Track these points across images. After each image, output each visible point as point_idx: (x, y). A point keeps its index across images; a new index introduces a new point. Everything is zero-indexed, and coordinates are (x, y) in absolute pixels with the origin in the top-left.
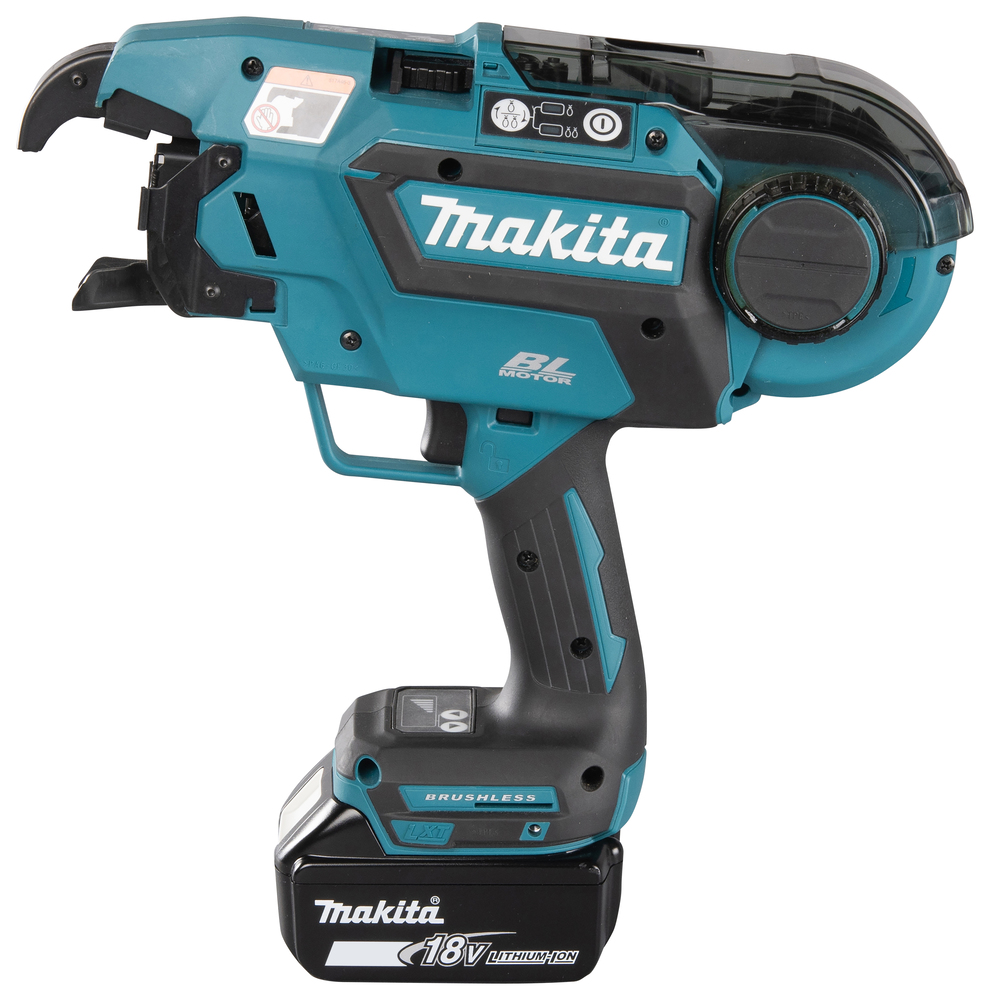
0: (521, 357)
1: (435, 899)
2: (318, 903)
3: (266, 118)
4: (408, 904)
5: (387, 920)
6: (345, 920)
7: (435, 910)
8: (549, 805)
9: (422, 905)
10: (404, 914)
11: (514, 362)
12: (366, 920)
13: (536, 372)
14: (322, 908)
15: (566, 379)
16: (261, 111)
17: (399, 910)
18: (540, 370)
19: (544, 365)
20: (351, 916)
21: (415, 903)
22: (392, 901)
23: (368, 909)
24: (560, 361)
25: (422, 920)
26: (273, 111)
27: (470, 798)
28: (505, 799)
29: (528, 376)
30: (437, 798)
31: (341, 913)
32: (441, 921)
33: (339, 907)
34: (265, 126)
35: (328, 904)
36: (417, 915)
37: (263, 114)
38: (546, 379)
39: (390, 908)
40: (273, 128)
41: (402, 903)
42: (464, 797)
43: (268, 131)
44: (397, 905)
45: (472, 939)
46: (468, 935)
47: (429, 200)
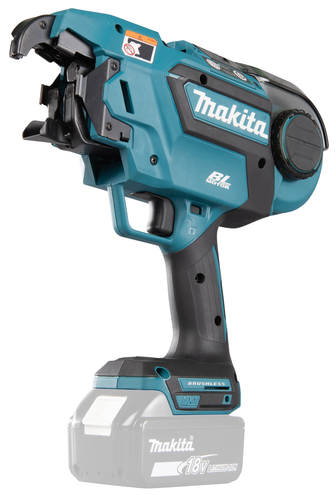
1: (192, 437)
2: (150, 441)
4: (182, 440)
5: (174, 450)
6: (159, 450)
7: (191, 443)
8: (228, 388)
9: (187, 441)
10: (181, 446)
11: (211, 176)
12: (167, 450)
13: (218, 182)
14: (151, 443)
15: (227, 186)
17: (179, 444)
18: (219, 181)
19: (221, 178)
20: (162, 448)
21: (185, 439)
22: (177, 439)
23: (168, 444)
24: (227, 177)
27: (203, 384)
28: (215, 384)
29: (215, 184)
30: (192, 384)
31: (158, 446)
32: (193, 449)
33: (157, 443)
34: (130, 53)
35: (154, 441)
36: (185, 446)
38: (221, 185)
39: (176, 443)
40: (133, 54)
41: (180, 440)
42: (201, 384)
43: (131, 55)
44: (178, 441)
45: (204, 459)
46: (202, 457)
47: (196, 92)
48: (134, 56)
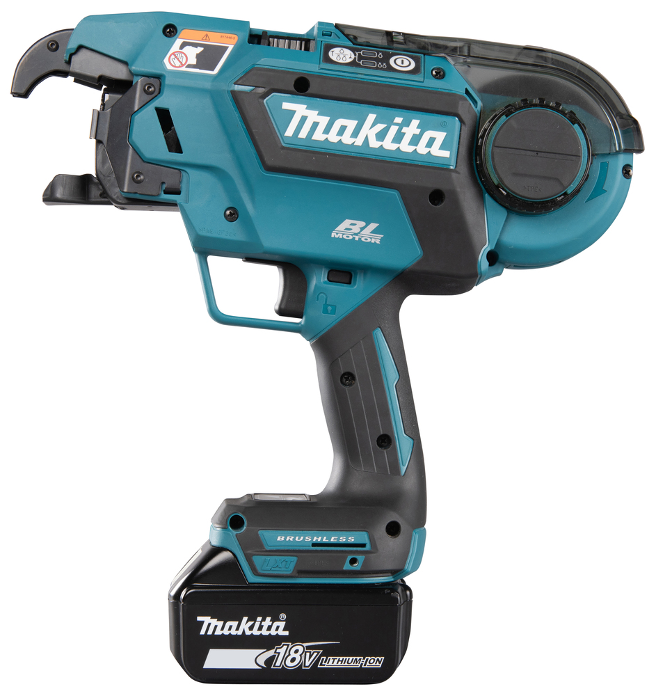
0: (347, 223)
1: (283, 616)
2: (199, 619)
3: (178, 59)
4: (264, 620)
5: (248, 633)
6: (218, 632)
7: (282, 624)
8: (364, 545)
9: (273, 620)
10: (260, 628)
11: (341, 227)
12: (233, 632)
13: (356, 234)
14: (202, 623)
15: (376, 239)
16: (175, 55)
17: (257, 624)
18: (359, 233)
19: (362, 229)
20: (222, 629)
21: (268, 619)
22: (252, 618)
23: (235, 624)
24: (373, 226)
25: (273, 632)
26: (183, 55)
27: (308, 539)
28: (333, 540)
29: (351, 237)
30: (285, 539)
31: (216, 627)
32: (287, 633)
33: (214, 622)
34: (178, 64)
35: (206, 620)
36: (269, 628)
37: (176, 57)
38: (363, 239)
39: (250, 623)
40: (183, 65)
41: (259, 619)
42: (304, 538)
43: (179, 67)
44: (255, 621)
45: (308, 648)
46: (305, 645)
47: (287, 106)
48: (184, 69)
